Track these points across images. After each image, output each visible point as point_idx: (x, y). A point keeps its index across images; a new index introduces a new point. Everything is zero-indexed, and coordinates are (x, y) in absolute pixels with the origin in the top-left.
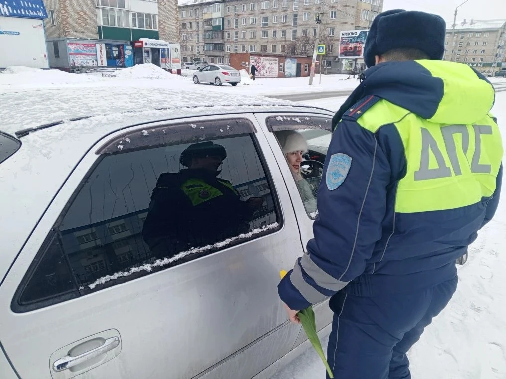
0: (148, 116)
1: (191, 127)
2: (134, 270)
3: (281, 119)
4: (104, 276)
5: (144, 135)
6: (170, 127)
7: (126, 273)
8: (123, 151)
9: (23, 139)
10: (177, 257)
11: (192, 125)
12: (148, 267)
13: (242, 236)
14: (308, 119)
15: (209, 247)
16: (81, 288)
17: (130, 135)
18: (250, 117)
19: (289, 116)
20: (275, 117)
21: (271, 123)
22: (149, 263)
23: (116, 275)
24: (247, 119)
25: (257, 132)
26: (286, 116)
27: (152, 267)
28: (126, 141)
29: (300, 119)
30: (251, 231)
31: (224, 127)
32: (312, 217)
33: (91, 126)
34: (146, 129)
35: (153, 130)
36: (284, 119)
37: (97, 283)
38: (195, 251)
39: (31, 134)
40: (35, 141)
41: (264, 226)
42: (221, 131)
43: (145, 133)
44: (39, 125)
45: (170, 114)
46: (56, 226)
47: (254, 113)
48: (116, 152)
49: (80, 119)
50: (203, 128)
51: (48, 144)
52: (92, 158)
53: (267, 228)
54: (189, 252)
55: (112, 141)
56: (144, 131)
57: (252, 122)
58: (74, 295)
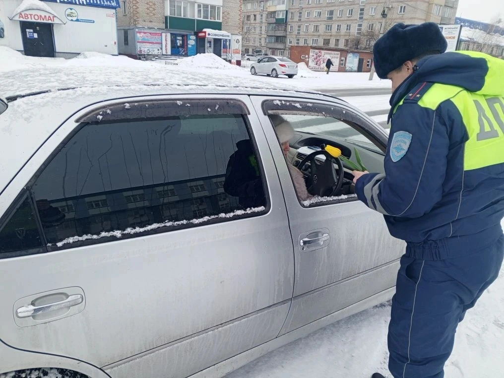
0: (134, 90)
1: (177, 103)
2: (103, 234)
3: (279, 103)
4: (73, 236)
5: (126, 107)
6: (154, 102)
7: (95, 237)
8: (102, 122)
9: (9, 104)
10: (149, 228)
11: (178, 102)
12: (118, 233)
13: (223, 215)
14: (310, 105)
15: (185, 222)
16: (49, 245)
17: (112, 107)
18: (245, 99)
19: (289, 101)
20: (273, 100)
21: (267, 106)
22: (119, 230)
23: (85, 237)
24: (239, 101)
25: (249, 114)
26: (284, 101)
27: (122, 234)
28: (106, 112)
29: (300, 105)
30: (234, 212)
31: (212, 106)
32: (305, 205)
33: (74, 96)
34: (128, 102)
35: (136, 104)
36: (282, 104)
37: (65, 242)
38: (169, 224)
39: (19, 100)
40: (19, 106)
41: (249, 209)
42: (209, 110)
43: (127, 106)
44: (28, 92)
45: (159, 90)
46: (29, 185)
47: (249, 95)
48: (97, 122)
49: (68, 89)
50: (189, 105)
51: (30, 109)
52: (71, 125)
53: (251, 211)
54: (163, 225)
55: (93, 111)
56: (126, 104)
57: (246, 103)
58: (41, 250)
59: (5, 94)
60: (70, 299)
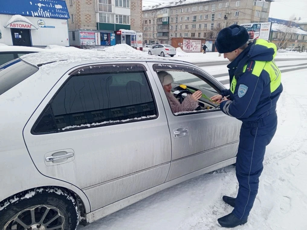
0: (93, 60)
1: (113, 66)
2: (82, 125)
3: (161, 65)
4: (69, 126)
5: (90, 68)
6: (103, 66)
7: (78, 126)
8: (80, 75)
9: (39, 67)
10: (102, 123)
11: (113, 65)
12: (89, 125)
13: (136, 118)
14: (176, 66)
15: (118, 121)
16: (59, 129)
17: (84, 68)
18: (144, 64)
19: (166, 64)
20: (158, 64)
21: (155, 67)
22: (89, 124)
23: (74, 127)
24: (142, 65)
25: (147, 71)
26: (164, 64)
27: (91, 126)
28: (82, 70)
29: (171, 66)
30: (141, 117)
31: (129, 67)
32: (176, 115)
33: (67, 63)
34: (91, 66)
35: (95, 66)
36: (162, 66)
37: (65, 128)
38: (111, 122)
39: (43, 66)
40: (44, 68)
41: (148, 116)
42: (128, 69)
43: (91, 67)
44: (47, 62)
45: (104, 60)
46: (50, 102)
47: (146, 62)
48: (78, 75)
49: (64, 60)
50: (118, 67)
51: (49, 69)
52: (67, 76)
53: (149, 117)
54: (109, 122)
55: (76, 70)
56: (90, 67)
57: (145, 66)
58: (56, 132)
59: (36, 63)
60: (68, 154)
